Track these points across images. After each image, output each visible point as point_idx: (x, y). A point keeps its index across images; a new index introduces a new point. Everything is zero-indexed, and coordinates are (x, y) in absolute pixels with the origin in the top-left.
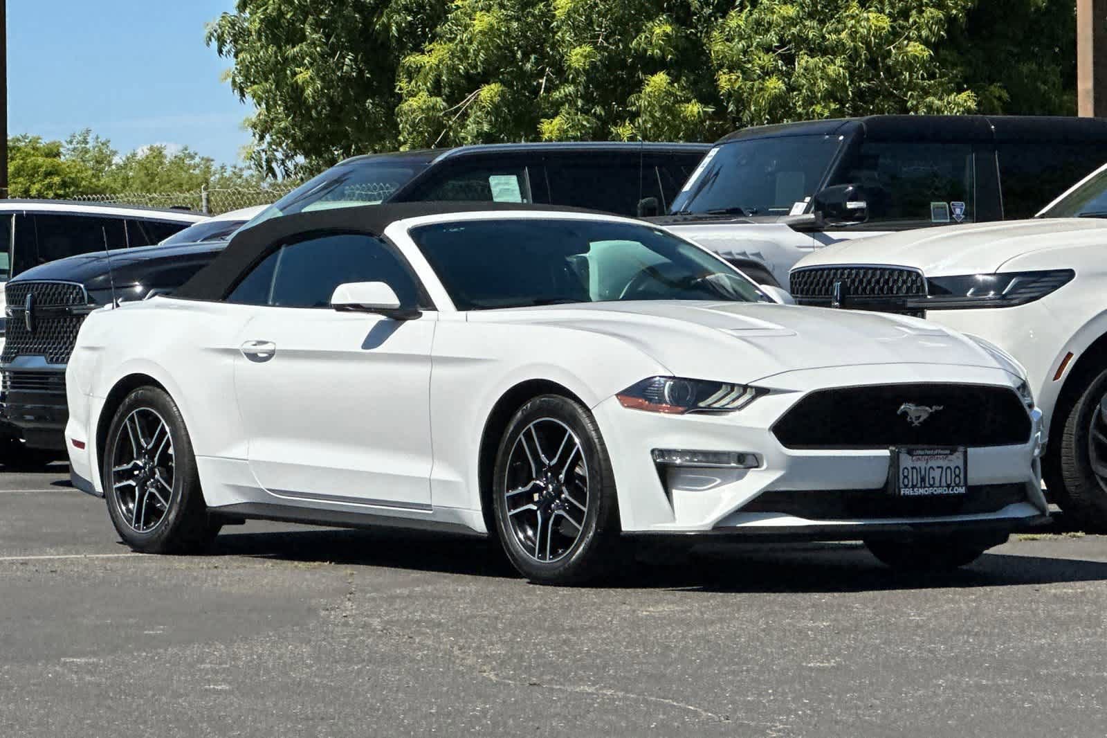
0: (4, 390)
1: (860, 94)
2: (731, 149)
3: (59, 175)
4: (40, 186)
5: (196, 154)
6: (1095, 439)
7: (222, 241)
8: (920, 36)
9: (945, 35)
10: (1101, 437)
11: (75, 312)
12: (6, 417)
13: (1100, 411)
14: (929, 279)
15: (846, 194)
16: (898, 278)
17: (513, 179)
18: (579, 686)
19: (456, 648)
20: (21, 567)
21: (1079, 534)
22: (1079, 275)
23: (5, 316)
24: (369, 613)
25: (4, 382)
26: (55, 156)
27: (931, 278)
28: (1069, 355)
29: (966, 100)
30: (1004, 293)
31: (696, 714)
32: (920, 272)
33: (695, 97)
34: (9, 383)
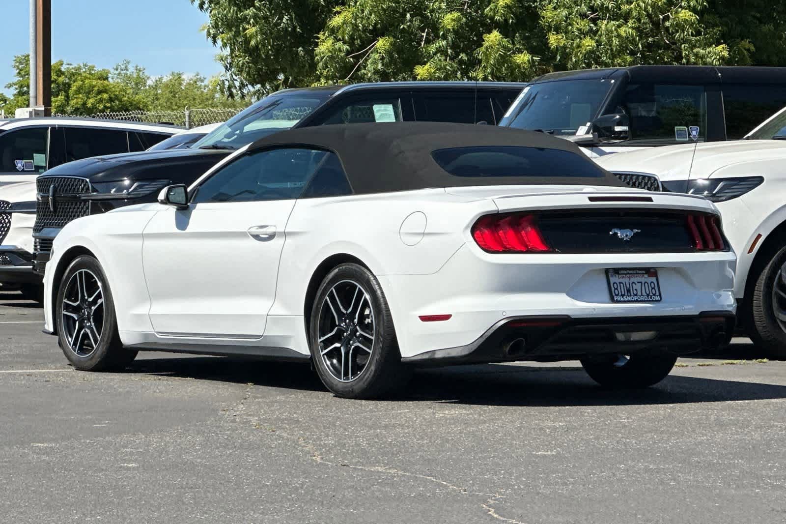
0: (35, 252)
1: (648, 47)
2: (538, 88)
3: (107, 93)
4: (94, 100)
5: (205, 78)
6: (776, 293)
7: (188, 149)
8: (689, 6)
9: (707, 5)
10: (782, 294)
11: (83, 198)
12: (36, 270)
13: (781, 275)
14: (662, 182)
15: (615, 120)
16: (642, 181)
17: (390, 107)
18: (375, 466)
19: (302, 439)
20: (27, 378)
21: (765, 360)
22: (766, 181)
23: (35, 200)
24: (252, 413)
25: (35, 246)
26: (104, 80)
27: (664, 182)
28: (759, 236)
29: (722, 50)
30: (714, 192)
31: (446, 487)
32: (657, 177)
33: (526, 49)
34: (39, 247)
